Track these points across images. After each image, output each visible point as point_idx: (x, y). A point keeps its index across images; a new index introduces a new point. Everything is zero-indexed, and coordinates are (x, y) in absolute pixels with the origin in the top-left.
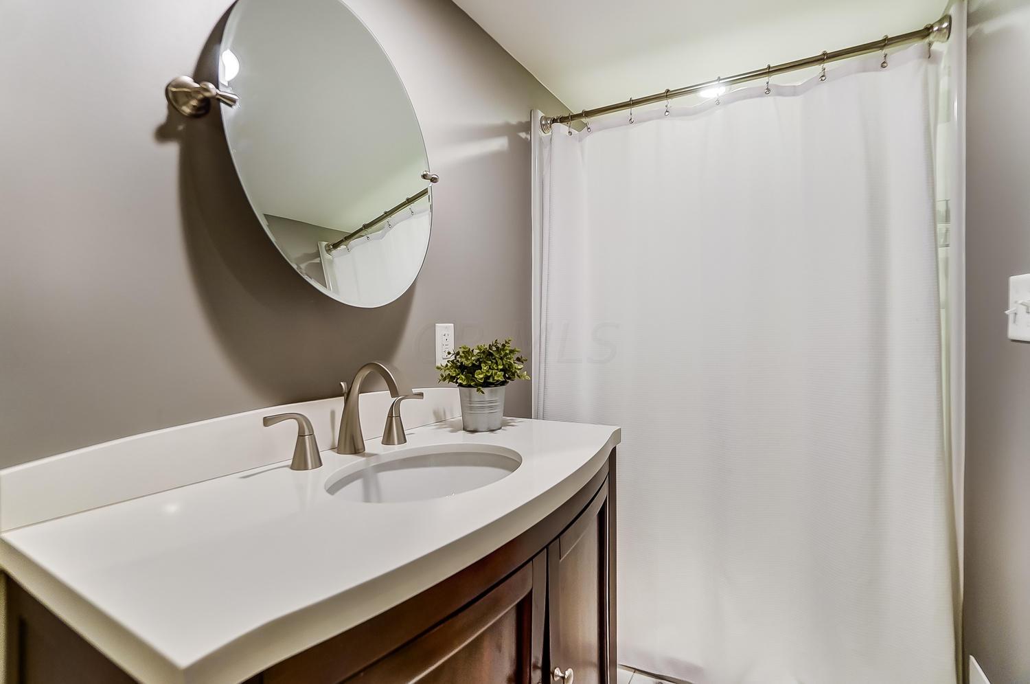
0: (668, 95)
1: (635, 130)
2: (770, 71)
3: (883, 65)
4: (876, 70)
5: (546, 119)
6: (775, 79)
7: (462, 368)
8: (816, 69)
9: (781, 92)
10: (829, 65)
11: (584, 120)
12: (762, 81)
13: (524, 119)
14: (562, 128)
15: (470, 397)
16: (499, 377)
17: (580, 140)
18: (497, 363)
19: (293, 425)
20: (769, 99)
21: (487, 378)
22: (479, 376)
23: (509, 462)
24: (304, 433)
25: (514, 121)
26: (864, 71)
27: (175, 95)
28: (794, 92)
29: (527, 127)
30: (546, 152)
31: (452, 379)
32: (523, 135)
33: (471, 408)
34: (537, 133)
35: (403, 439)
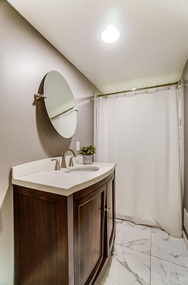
0: (125, 92)
1: (117, 99)
2: (146, 88)
3: (169, 89)
4: (167, 90)
5: (97, 95)
6: (148, 90)
7: (84, 151)
8: (156, 89)
9: (149, 93)
10: (159, 88)
11: (106, 96)
12: (145, 90)
13: (93, 95)
14: (101, 98)
15: (85, 157)
16: (92, 153)
17: (105, 100)
18: (91, 150)
19: (55, 161)
20: (146, 94)
21: (89, 153)
22: (88, 152)
23: (96, 169)
24: (57, 163)
25: (91, 96)
26: (165, 90)
27: (35, 97)
28: (151, 93)
29: (93, 97)
30: (97, 103)
31: (81, 153)
32: (92, 99)
33: (85, 159)
34: (96, 99)
35: (73, 166)
